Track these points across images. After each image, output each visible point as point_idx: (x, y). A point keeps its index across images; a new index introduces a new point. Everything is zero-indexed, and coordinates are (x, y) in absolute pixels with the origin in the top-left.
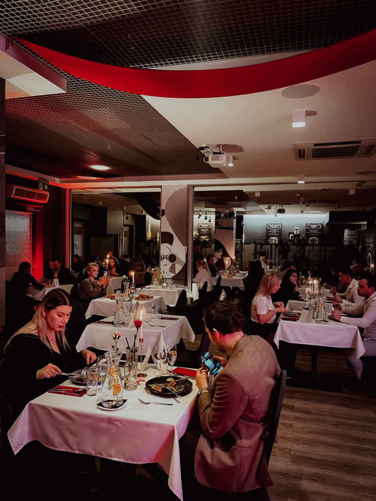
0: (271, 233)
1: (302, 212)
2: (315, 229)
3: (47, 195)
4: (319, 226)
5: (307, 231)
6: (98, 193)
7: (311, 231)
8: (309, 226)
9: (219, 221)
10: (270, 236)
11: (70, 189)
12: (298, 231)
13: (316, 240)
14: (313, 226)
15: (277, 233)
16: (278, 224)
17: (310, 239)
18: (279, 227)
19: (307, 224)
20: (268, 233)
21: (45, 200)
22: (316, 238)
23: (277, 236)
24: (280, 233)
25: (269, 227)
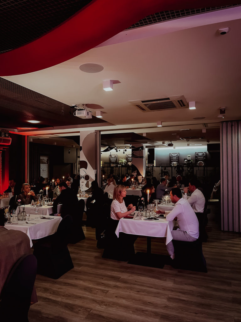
0: (172, 159)
1: (188, 145)
2: (201, 156)
3: (10, 140)
4: (203, 154)
5: (196, 158)
6: (48, 138)
7: (199, 157)
8: (197, 154)
9: (134, 153)
10: (172, 161)
11: (27, 136)
12: (190, 158)
13: (202, 163)
14: (200, 154)
15: (177, 159)
16: (177, 153)
17: (198, 163)
18: (178, 155)
19: (196, 153)
20: (171, 159)
21: (9, 143)
22: (202, 162)
23: (177, 161)
24: (178, 159)
25: (171, 155)
